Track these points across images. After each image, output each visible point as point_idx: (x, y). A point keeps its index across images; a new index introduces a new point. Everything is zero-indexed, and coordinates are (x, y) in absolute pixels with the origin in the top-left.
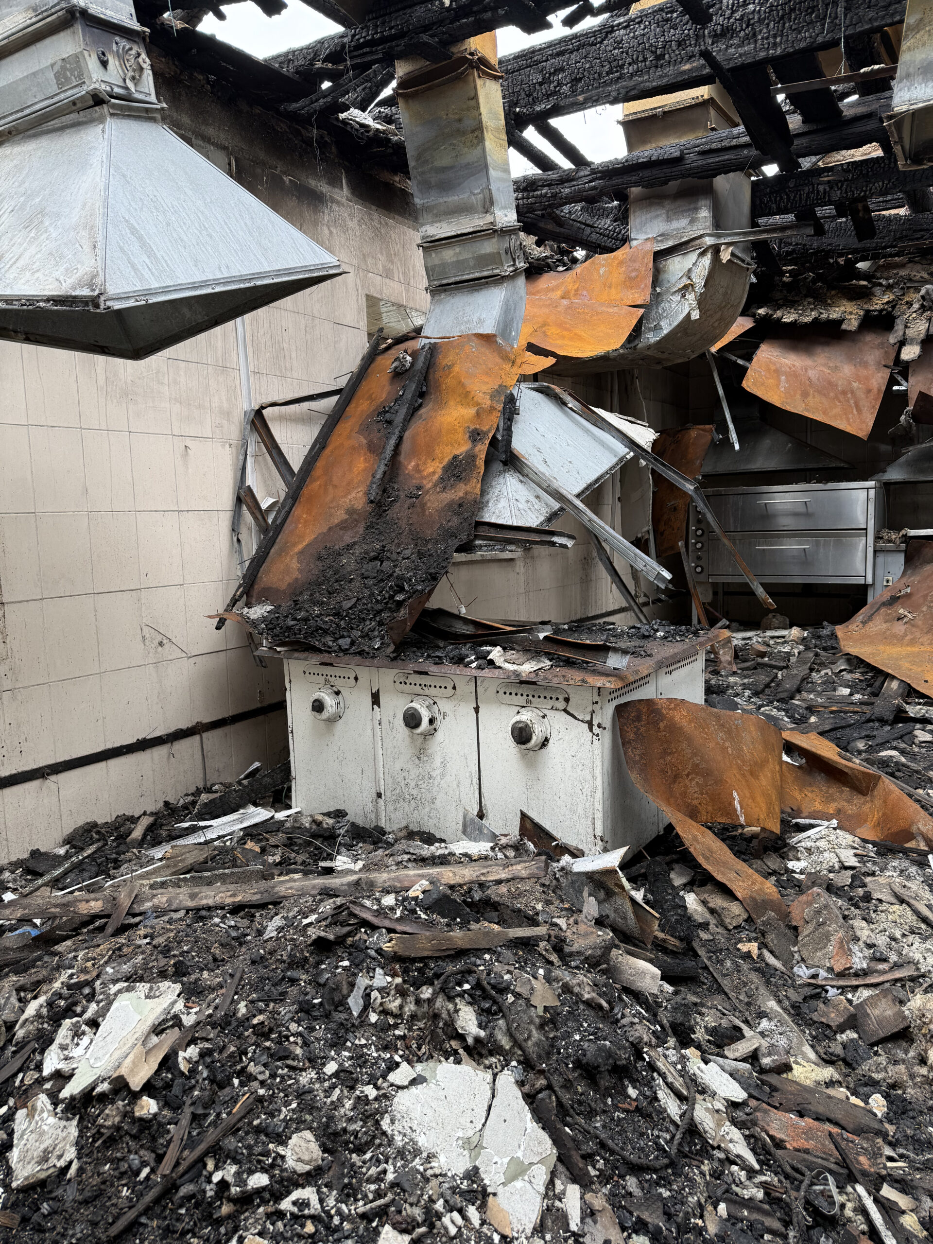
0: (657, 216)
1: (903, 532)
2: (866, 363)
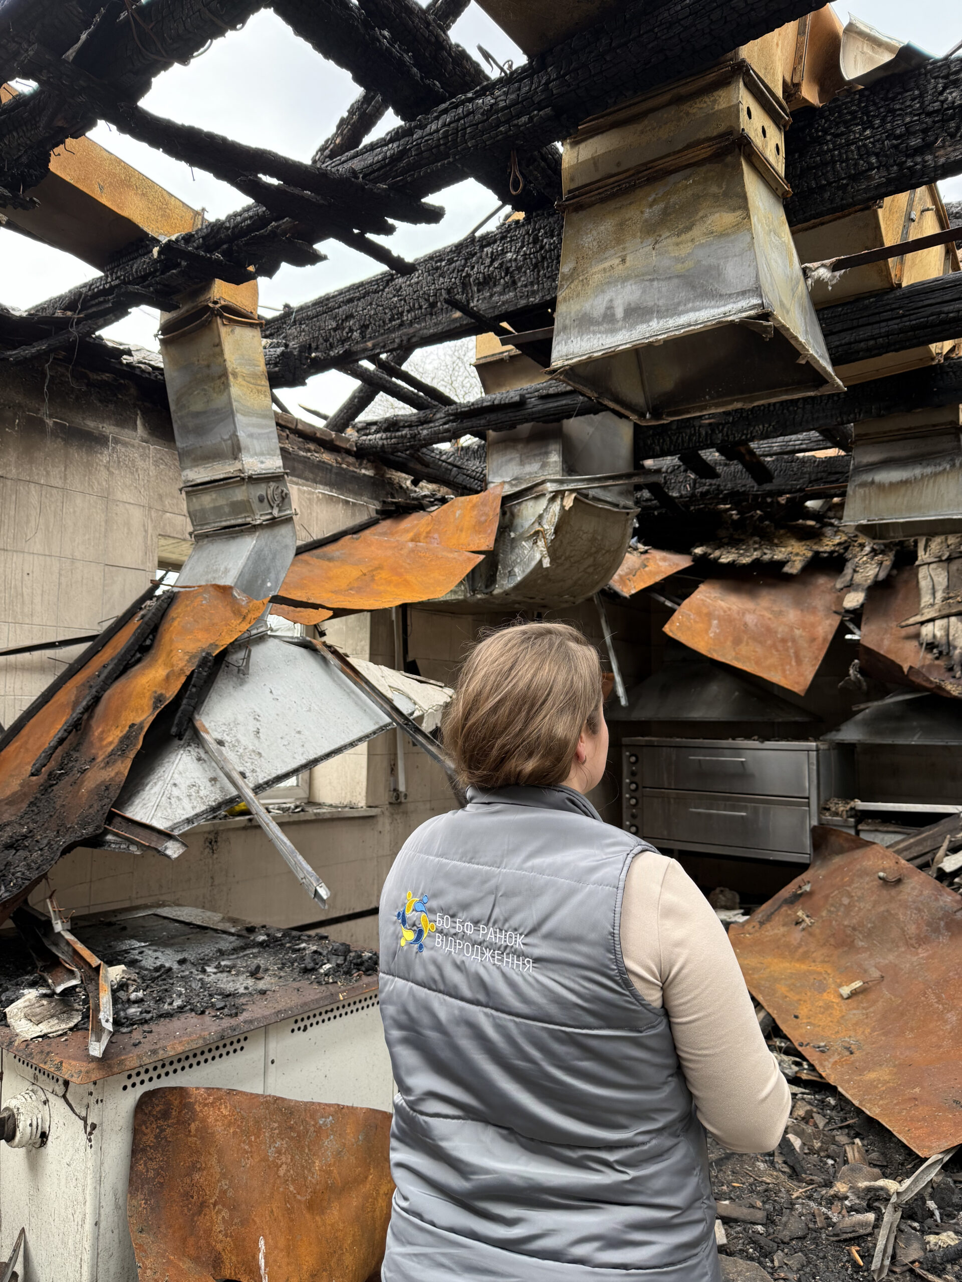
0: (511, 460)
1: (852, 804)
2: (815, 608)
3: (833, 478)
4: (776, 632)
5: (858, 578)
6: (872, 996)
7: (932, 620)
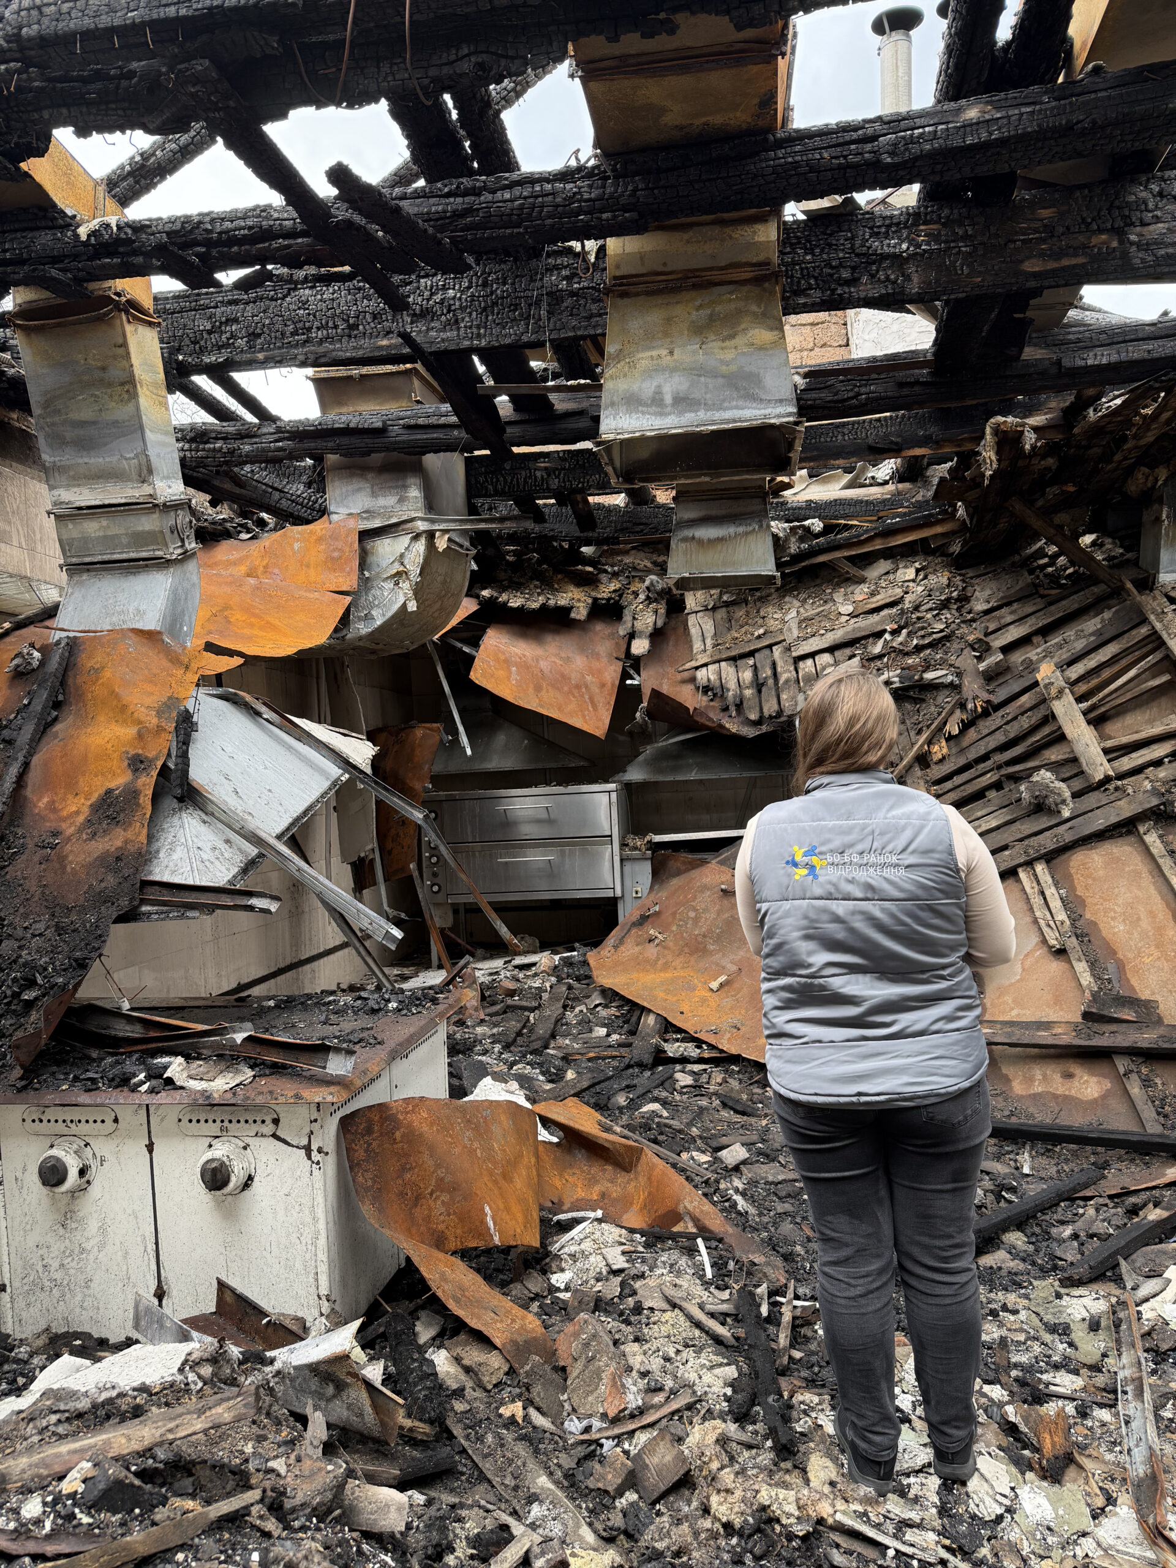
0: (359, 490)
1: (648, 838)
2: (598, 654)
4: (569, 679)
6: (736, 985)
7: (705, 665)
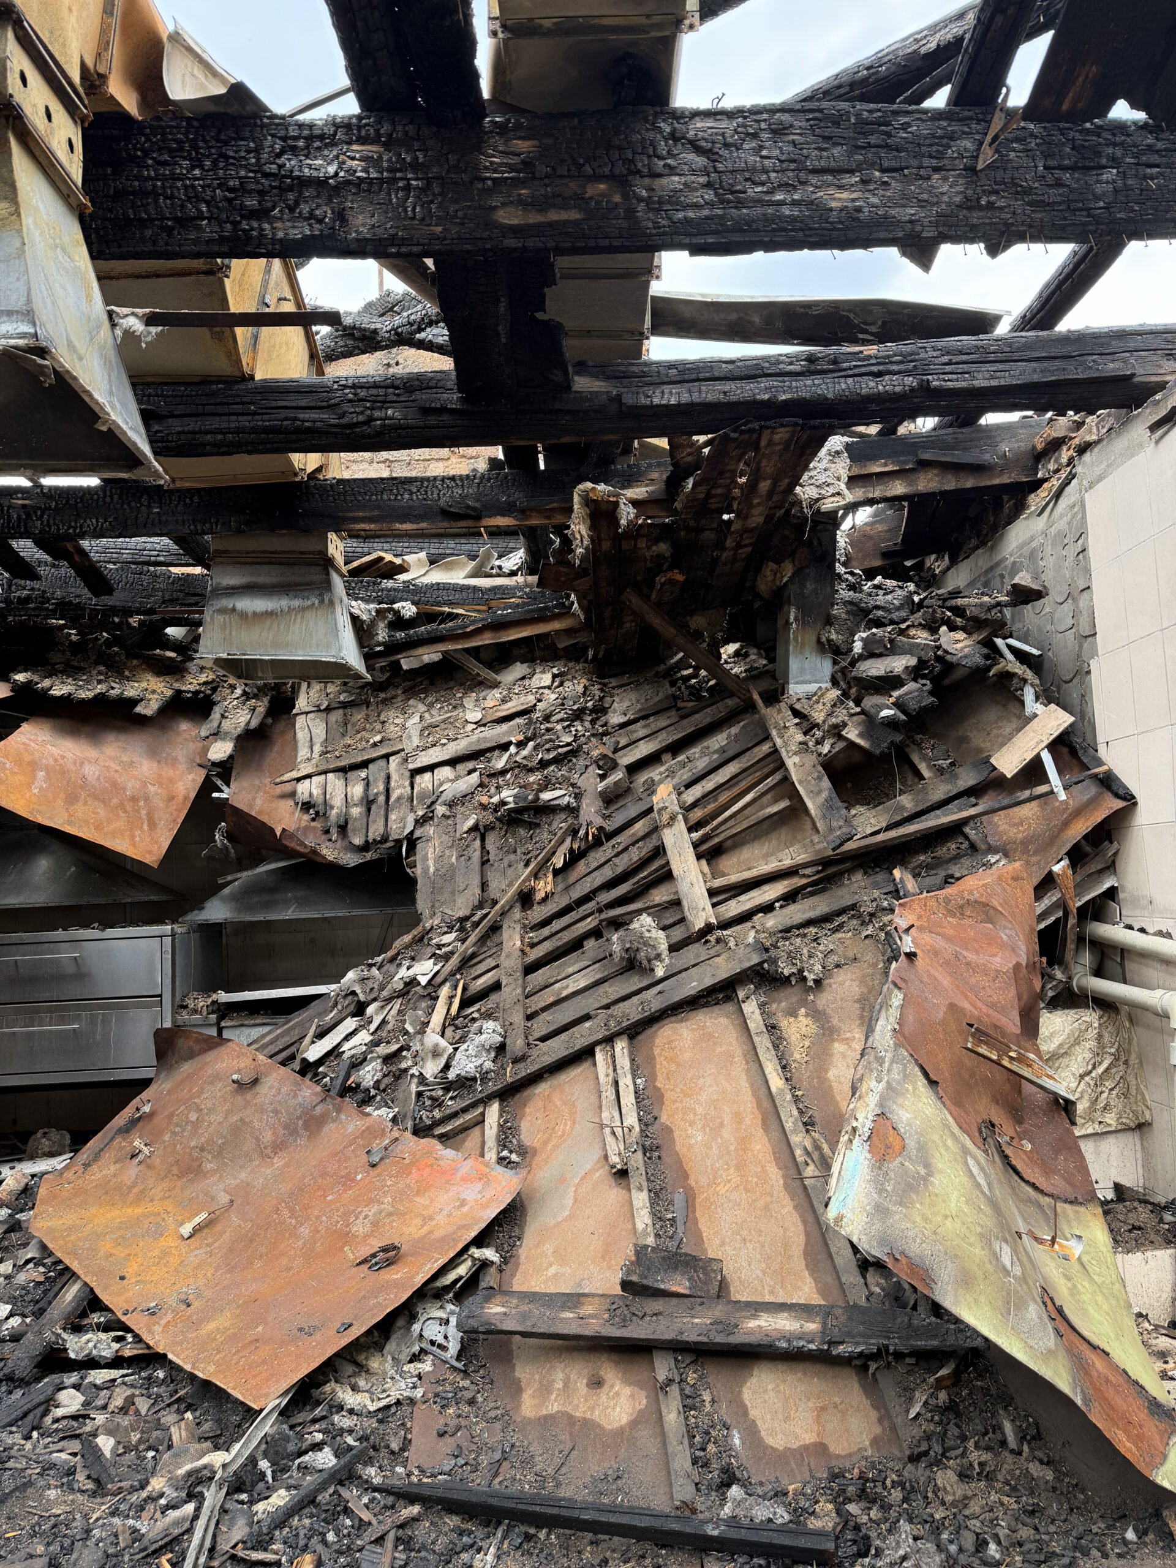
1: (214, 997)
2: (175, 759)
3: (192, 600)
4: (124, 789)
5: (227, 725)
6: (219, 1227)
7: (309, 776)
